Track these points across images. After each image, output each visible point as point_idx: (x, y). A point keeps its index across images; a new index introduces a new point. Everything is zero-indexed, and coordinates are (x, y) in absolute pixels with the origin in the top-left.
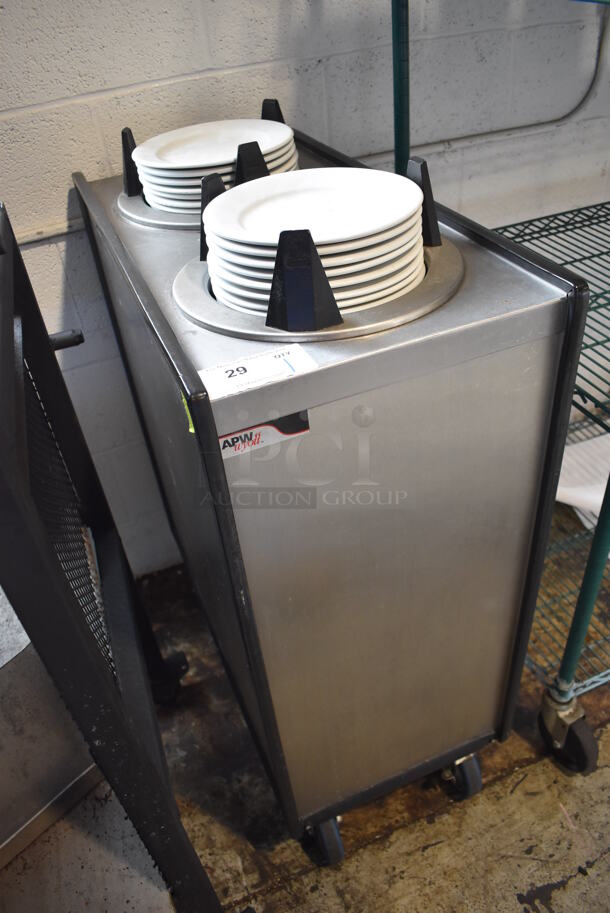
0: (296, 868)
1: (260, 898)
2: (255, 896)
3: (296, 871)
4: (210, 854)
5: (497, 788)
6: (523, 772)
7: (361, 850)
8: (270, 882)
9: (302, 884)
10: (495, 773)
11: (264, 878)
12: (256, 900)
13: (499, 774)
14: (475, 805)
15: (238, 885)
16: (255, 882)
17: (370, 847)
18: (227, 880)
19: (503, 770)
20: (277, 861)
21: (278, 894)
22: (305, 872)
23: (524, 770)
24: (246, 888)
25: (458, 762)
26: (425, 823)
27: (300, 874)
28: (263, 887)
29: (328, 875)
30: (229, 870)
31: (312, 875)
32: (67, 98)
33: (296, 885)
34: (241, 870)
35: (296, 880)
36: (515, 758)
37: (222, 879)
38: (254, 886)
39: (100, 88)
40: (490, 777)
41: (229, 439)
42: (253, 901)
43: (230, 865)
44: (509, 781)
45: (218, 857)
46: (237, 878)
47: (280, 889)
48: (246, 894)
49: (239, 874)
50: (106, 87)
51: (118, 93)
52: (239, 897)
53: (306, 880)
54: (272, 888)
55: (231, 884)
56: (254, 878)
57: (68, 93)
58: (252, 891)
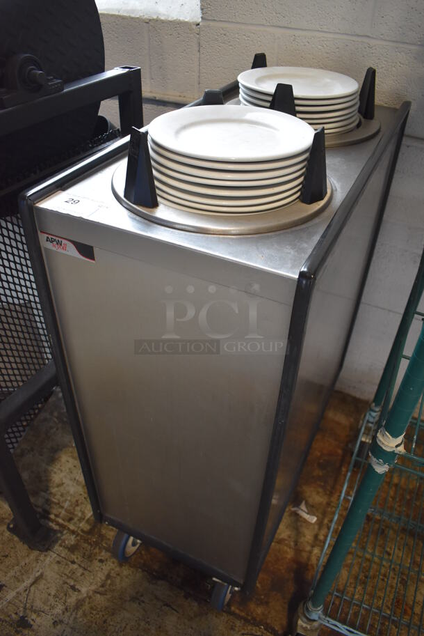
0: (106, 543)
1: (79, 538)
2: (78, 535)
3: (104, 545)
4: (85, 498)
5: (238, 623)
6: (262, 633)
7: (140, 570)
8: (90, 536)
9: (100, 553)
10: (248, 615)
11: (90, 532)
12: (76, 537)
13: (249, 618)
14: (216, 616)
15: (78, 522)
16: (85, 529)
17: (146, 573)
18: (76, 515)
19: (254, 619)
20: (104, 531)
21: (86, 545)
22: (107, 550)
23: (265, 632)
24: (79, 527)
25: (214, 579)
26: (183, 594)
27: (104, 548)
28: (85, 535)
29: (113, 563)
30: (83, 513)
31: (109, 554)
32: (263, 25)
33: (97, 550)
34: (86, 518)
35: (100, 548)
36: (269, 621)
37: (76, 513)
38: (82, 531)
39: (286, 25)
40: (243, 614)
41: (50, 237)
42: (74, 536)
43: (86, 511)
44: (249, 628)
45: (86, 502)
46: (81, 520)
47: (90, 544)
48: (76, 530)
49: (84, 519)
50: (290, 26)
51: (298, 33)
52: (72, 527)
53: (103, 553)
54: (87, 540)
55: (76, 519)
56: (87, 527)
57: (264, 22)
58: (79, 532)
